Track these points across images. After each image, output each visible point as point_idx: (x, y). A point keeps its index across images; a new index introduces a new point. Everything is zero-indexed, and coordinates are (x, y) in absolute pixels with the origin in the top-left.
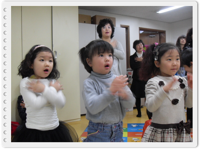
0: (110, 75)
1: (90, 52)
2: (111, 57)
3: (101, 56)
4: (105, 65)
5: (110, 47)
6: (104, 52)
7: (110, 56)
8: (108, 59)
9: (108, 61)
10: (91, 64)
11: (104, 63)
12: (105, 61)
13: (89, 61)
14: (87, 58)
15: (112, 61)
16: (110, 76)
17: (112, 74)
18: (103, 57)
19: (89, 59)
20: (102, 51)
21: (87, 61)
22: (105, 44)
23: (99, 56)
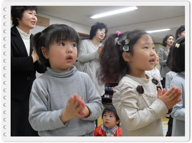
0: (72, 72)
1: (48, 38)
2: (76, 48)
3: (61, 45)
4: (67, 57)
5: (75, 34)
6: (65, 40)
7: (74, 46)
8: (71, 49)
9: (71, 52)
10: (47, 55)
11: (65, 55)
12: (67, 53)
13: (44, 51)
14: (43, 47)
15: (77, 52)
16: (71, 74)
17: (74, 71)
18: (64, 46)
19: (45, 48)
20: (63, 38)
21: (43, 51)
22: (68, 29)
23: (59, 44)
